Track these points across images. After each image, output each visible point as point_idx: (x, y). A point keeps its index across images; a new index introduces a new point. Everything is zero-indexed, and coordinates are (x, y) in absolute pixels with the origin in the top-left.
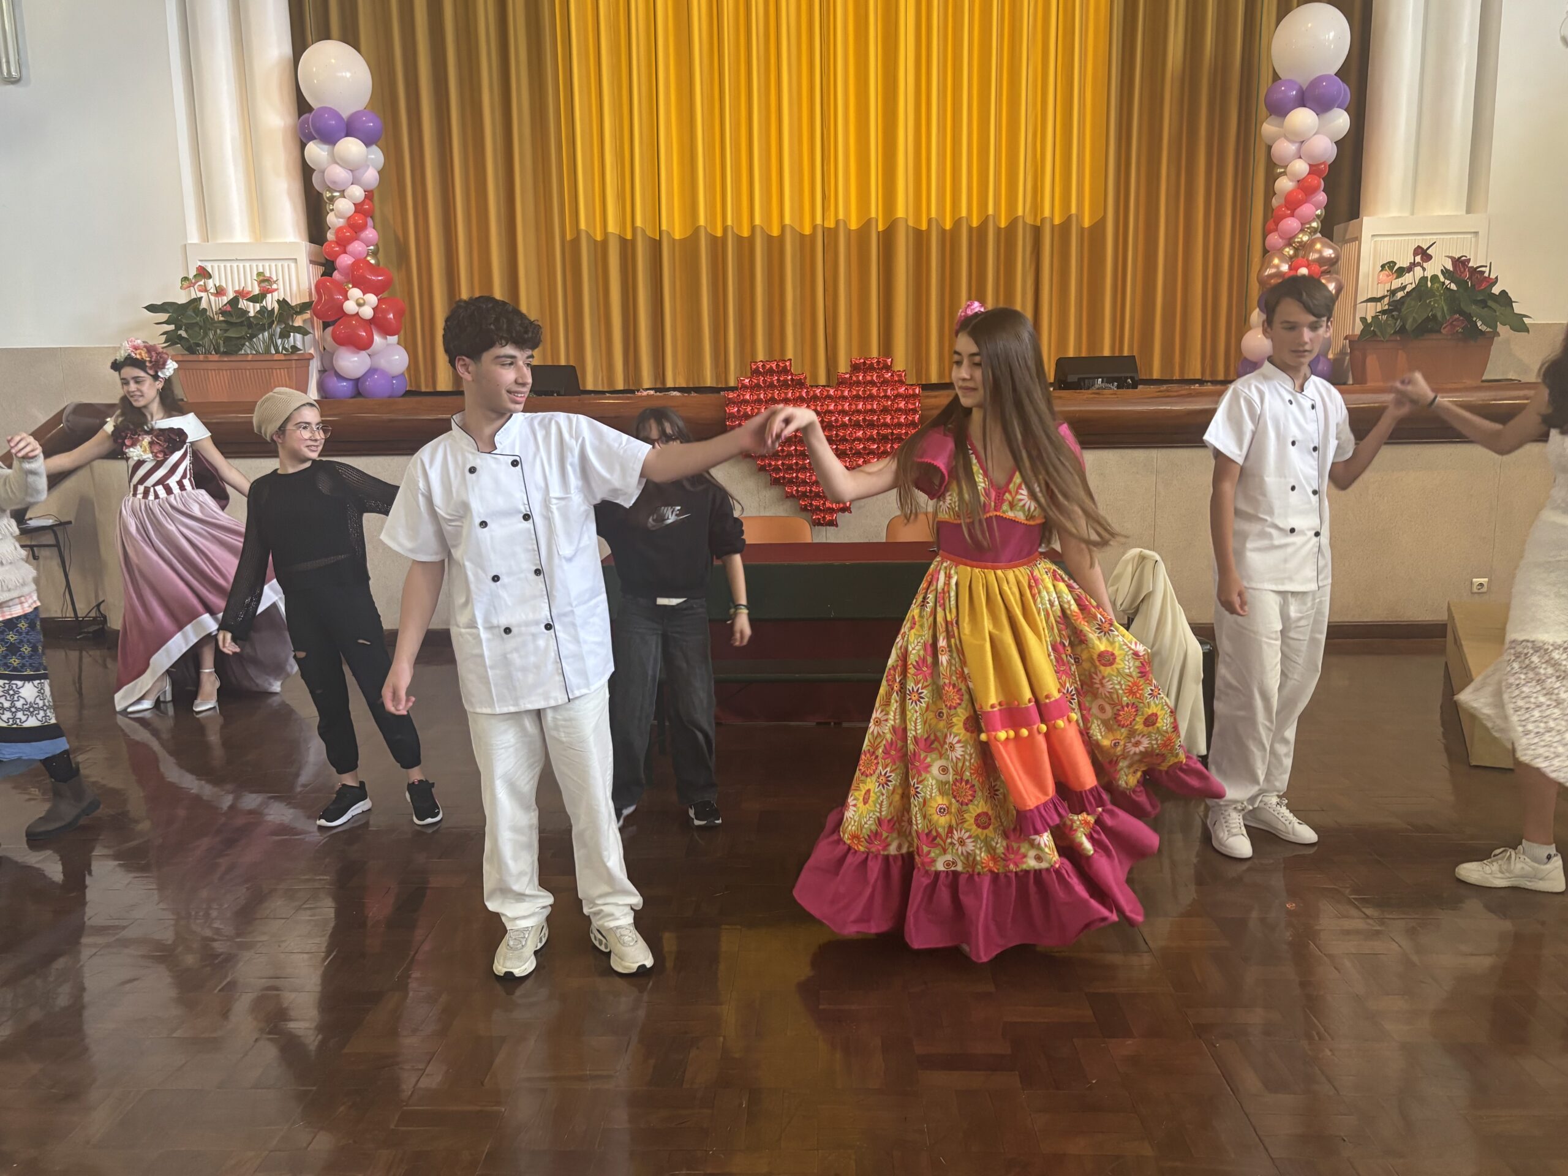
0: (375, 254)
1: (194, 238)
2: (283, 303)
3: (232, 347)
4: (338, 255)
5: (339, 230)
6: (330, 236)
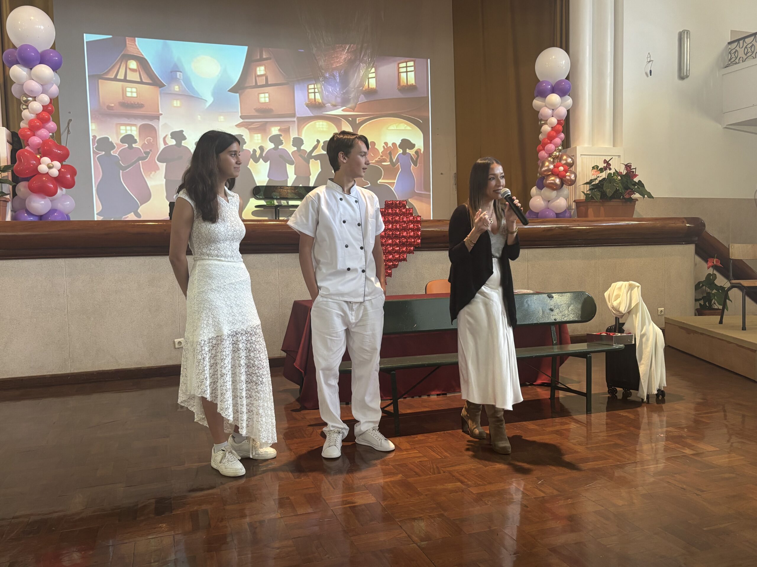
4: (29, 136)
5: (31, 122)
6: (24, 124)
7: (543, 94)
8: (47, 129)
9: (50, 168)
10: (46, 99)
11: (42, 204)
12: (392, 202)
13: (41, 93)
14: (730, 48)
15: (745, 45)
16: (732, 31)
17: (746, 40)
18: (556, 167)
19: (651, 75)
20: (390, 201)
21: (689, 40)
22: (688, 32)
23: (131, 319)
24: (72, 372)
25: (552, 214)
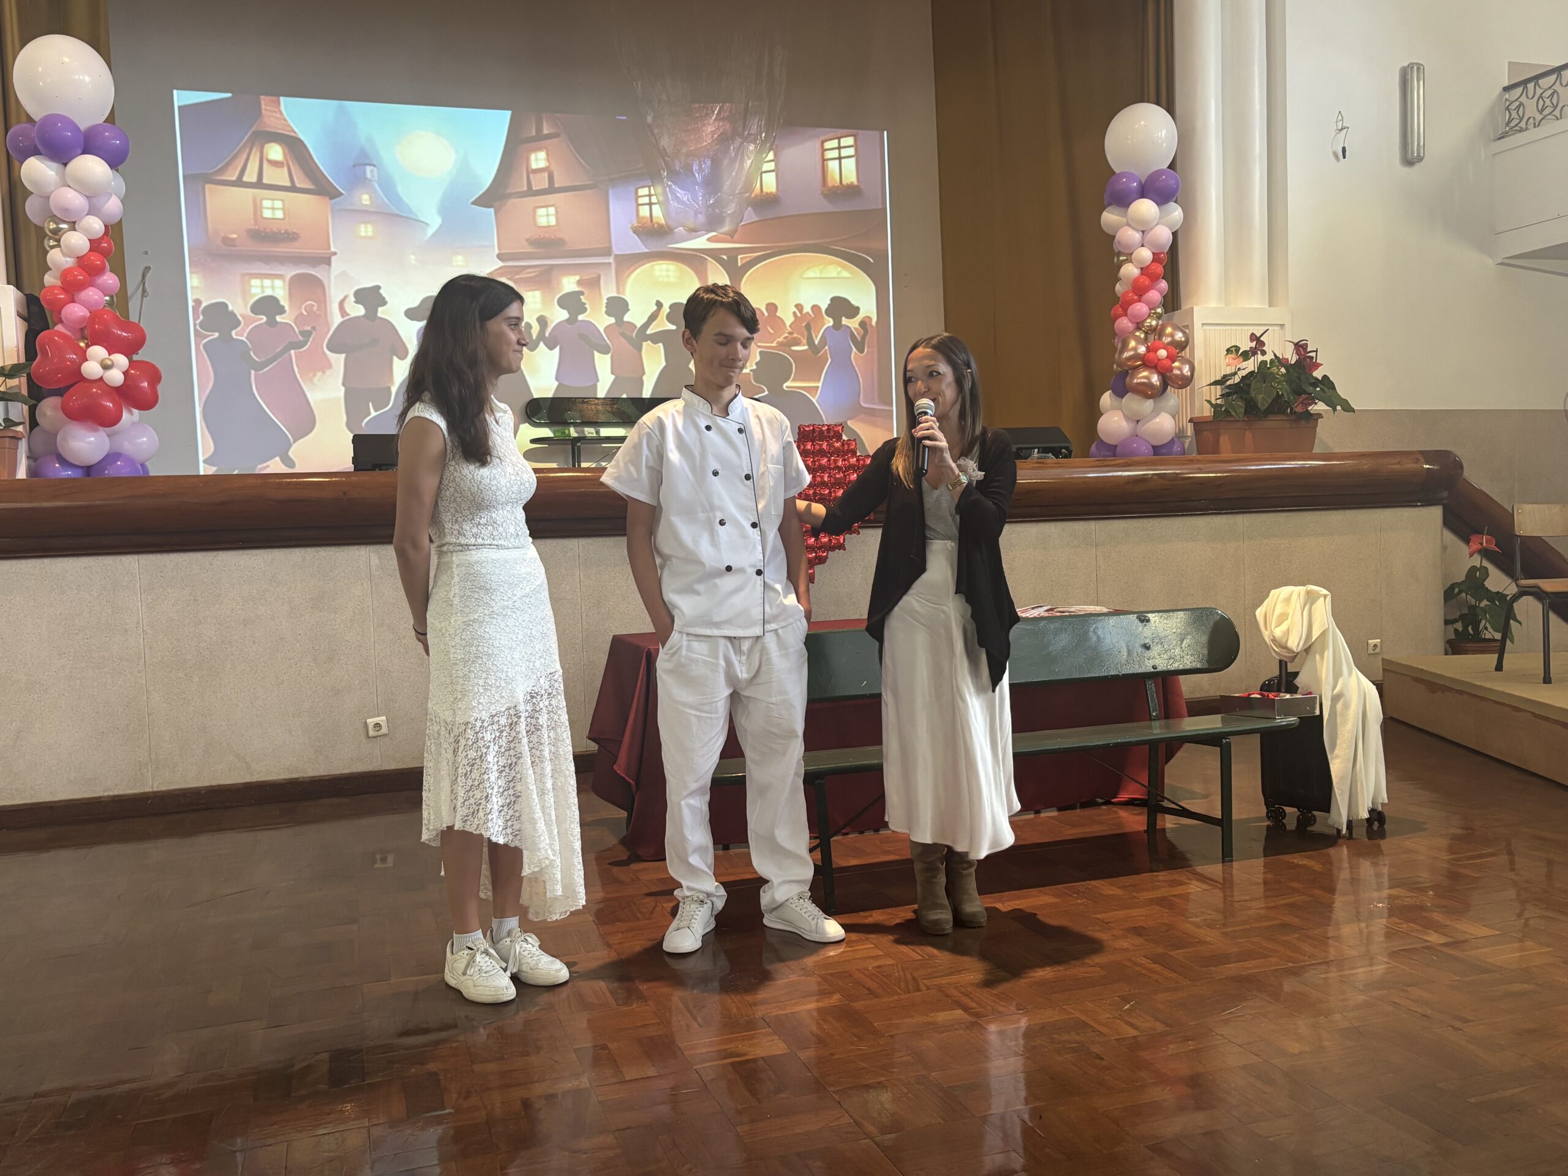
4: (60, 304)
5: (65, 274)
6: (49, 281)
7: (1123, 201)
8: (99, 287)
9: (106, 367)
10: (96, 225)
11: (90, 443)
12: (814, 429)
13: (87, 215)
14: (1507, 100)
15: (1539, 91)
16: (1510, 63)
17: (1540, 82)
18: (1152, 350)
19: (1344, 157)
20: (808, 426)
21: (1421, 83)
22: (1419, 66)
23: (277, 678)
24: (155, 790)
25: (1145, 449)
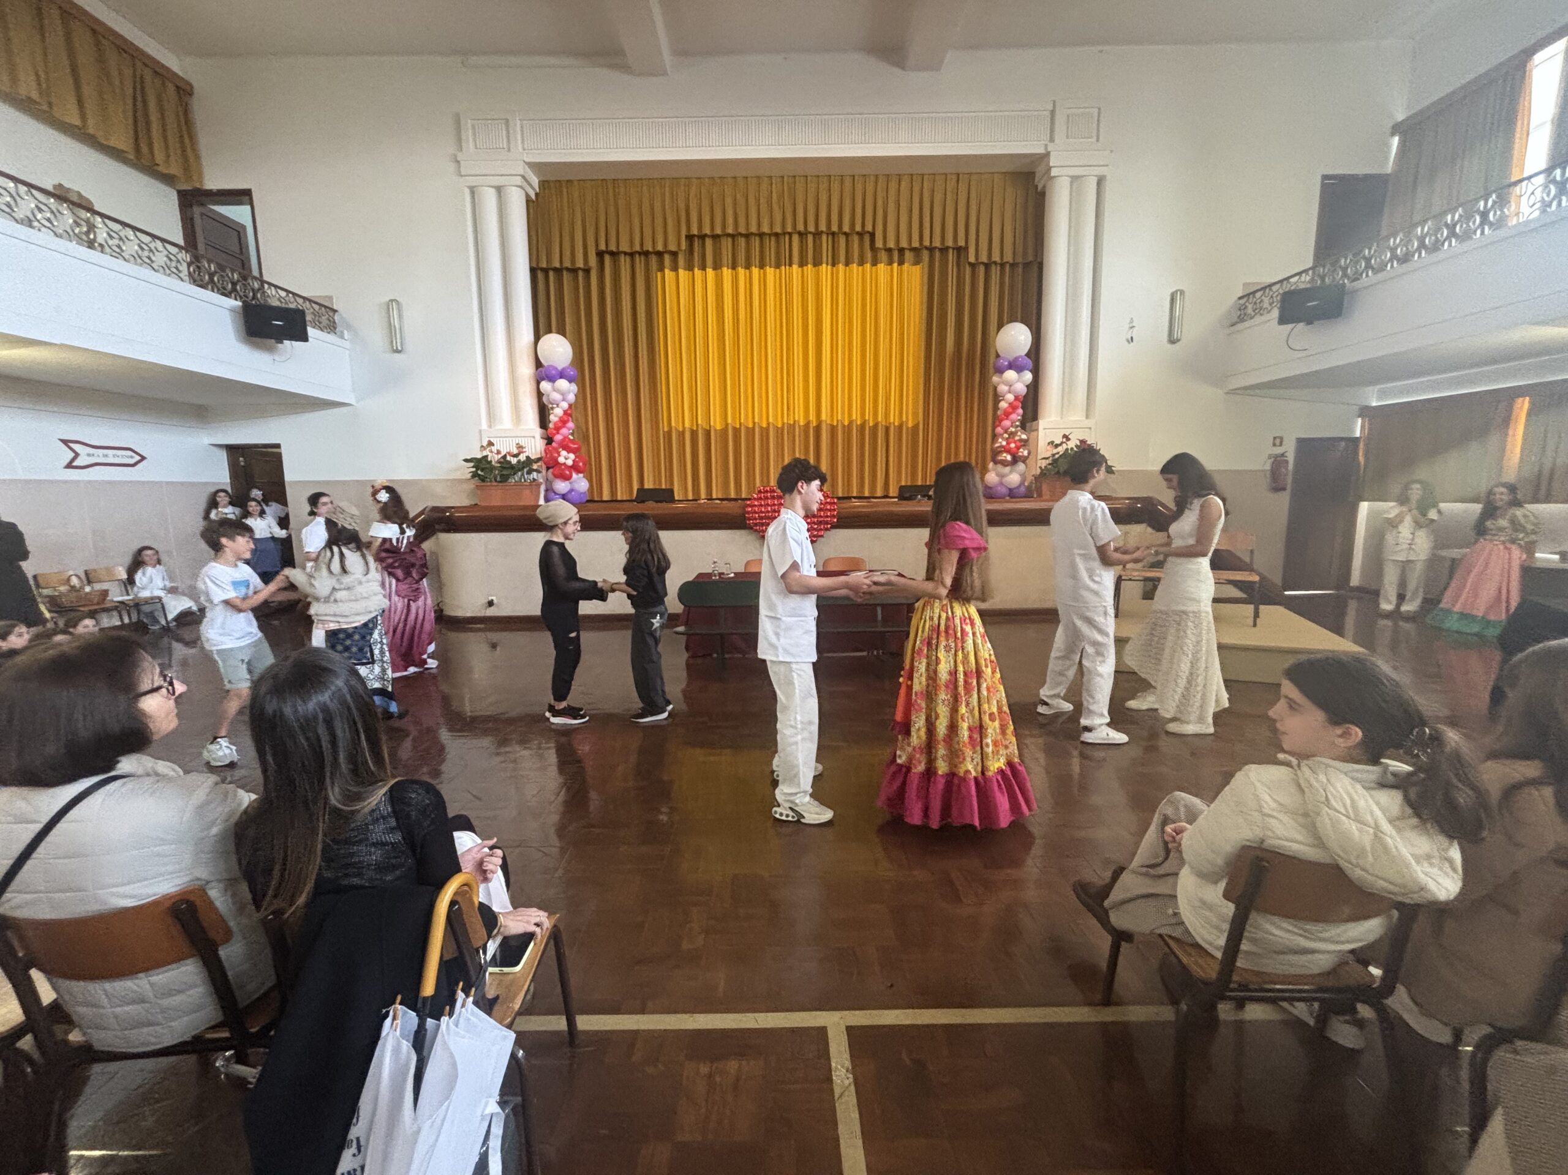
0: (572, 434)
1: (484, 426)
2: (528, 457)
3: (504, 479)
4: (555, 434)
5: (555, 424)
6: (551, 425)
7: (1000, 371)
8: (567, 428)
10: (565, 405)
11: (563, 486)
13: (563, 401)
14: (1239, 304)
15: (1254, 300)
16: (1247, 283)
17: (1255, 294)
18: (1008, 444)
19: (1132, 341)
21: (1182, 299)
22: (1181, 291)
